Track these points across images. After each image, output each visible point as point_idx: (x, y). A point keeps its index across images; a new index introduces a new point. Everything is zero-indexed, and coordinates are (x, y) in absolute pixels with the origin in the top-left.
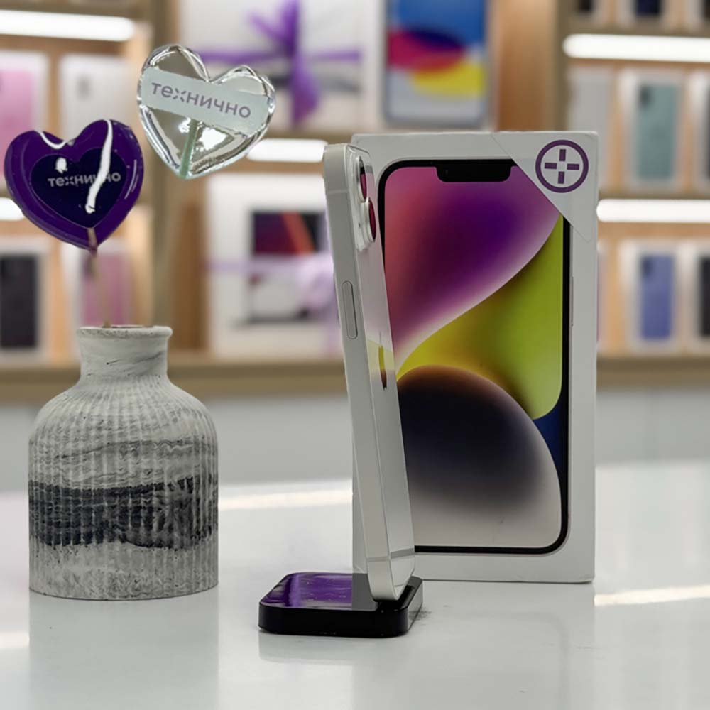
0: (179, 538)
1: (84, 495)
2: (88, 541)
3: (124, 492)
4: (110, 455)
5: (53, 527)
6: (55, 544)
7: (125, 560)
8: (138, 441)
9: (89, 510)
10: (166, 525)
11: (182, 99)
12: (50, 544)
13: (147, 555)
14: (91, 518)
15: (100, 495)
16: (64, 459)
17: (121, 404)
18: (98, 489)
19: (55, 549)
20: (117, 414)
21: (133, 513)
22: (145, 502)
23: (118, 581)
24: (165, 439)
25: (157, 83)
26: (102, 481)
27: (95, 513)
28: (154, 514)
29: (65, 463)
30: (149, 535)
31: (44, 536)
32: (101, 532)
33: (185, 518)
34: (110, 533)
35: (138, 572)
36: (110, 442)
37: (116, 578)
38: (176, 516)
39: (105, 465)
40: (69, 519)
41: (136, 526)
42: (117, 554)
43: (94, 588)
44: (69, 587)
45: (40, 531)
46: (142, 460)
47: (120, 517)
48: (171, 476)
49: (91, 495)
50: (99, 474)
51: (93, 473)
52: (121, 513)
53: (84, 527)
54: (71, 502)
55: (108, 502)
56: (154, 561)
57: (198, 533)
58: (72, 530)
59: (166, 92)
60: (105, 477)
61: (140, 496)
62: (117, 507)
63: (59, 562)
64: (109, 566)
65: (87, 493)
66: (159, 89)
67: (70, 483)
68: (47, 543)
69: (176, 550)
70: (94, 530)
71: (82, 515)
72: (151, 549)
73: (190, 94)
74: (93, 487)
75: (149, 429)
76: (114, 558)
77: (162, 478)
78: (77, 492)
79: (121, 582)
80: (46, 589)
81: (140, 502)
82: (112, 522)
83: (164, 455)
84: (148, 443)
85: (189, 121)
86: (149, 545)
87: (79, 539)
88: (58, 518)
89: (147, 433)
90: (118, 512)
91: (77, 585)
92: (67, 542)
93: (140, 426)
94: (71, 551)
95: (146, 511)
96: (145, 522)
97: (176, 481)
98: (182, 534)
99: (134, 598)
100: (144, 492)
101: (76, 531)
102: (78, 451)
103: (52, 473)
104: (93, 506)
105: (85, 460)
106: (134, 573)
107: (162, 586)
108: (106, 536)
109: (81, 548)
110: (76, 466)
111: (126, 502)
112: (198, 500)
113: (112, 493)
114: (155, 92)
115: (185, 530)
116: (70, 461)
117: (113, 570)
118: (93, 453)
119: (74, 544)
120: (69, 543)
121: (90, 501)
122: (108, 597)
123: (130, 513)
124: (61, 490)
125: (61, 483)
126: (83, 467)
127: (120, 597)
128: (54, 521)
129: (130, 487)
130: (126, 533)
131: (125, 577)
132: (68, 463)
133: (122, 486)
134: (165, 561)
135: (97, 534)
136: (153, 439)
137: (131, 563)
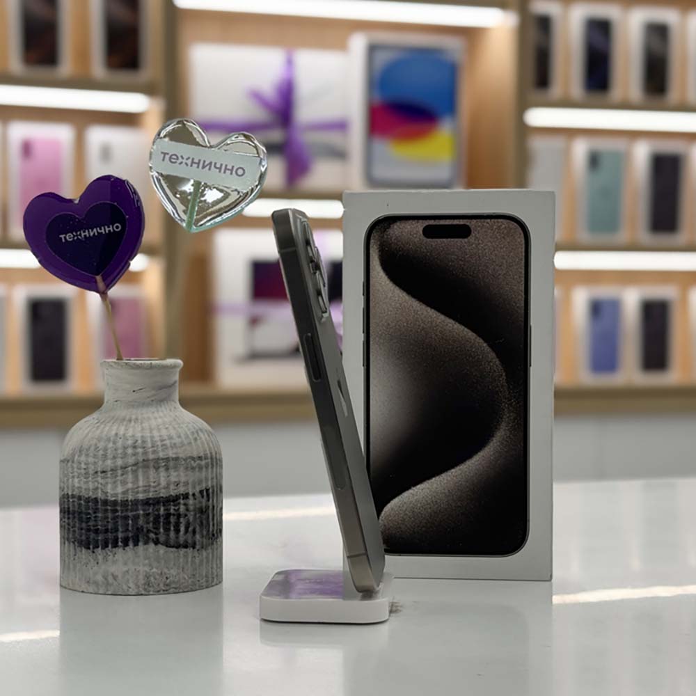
0: (201, 540)
1: (122, 505)
2: (126, 544)
3: (157, 501)
4: (145, 470)
5: (91, 533)
6: (94, 548)
7: (158, 559)
8: (168, 458)
9: (126, 518)
10: (191, 529)
11: (187, 164)
12: (89, 548)
13: (176, 555)
14: (128, 525)
15: (136, 505)
16: (103, 475)
17: (150, 426)
18: (135, 500)
19: (93, 552)
20: (149, 435)
21: (164, 519)
22: (174, 509)
23: (152, 579)
24: (189, 455)
25: (166, 151)
26: (138, 493)
27: (132, 520)
28: (182, 520)
29: (102, 478)
30: (177, 538)
31: (82, 541)
32: (138, 536)
33: (204, 522)
34: (145, 538)
35: (169, 570)
36: (145, 459)
37: (150, 576)
38: (198, 521)
39: (141, 478)
40: (108, 526)
41: (167, 530)
42: (151, 555)
43: (131, 585)
44: (108, 584)
45: (78, 537)
46: (172, 473)
47: (154, 523)
48: (194, 487)
49: (128, 505)
50: (135, 486)
51: (130, 485)
52: (154, 519)
53: (122, 532)
54: (109, 511)
55: (144, 510)
56: (181, 560)
57: (213, 535)
58: (110, 536)
59: (174, 159)
60: (140, 489)
61: (170, 505)
62: (151, 515)
63: (98, 563)
64: (144, 565)
65: (125, 503)
66: (167, 157)
67: (109, 494)
68: (85, 547)
69: (198, 550)
70: (130, 535)
71: (120, 523)
72: (179, 550)
73: (193, 159)
74: (130, 498)
75: (176, 447)
76: (148, 558)
77: (188, 489)
78: (115, 503)
79: (155, 579)
80: (84, 587)
81: (170, 509)
82: (147, 528)
83: (189, 469)
84: (177, 459)
85: (192, 182)
86: (178, 546)
87: (117, 543)
88: (97, 526)
89: (175, 451)
90: (151, 519)
91: (115, 583)
92: (105, 546)
93: (169, 445)
94: (109, 553)
95: (175, 517)
96: (174, 527)
97: (198, 490)
98: (203, 537)
99: (166, 592)
100: (174, 501)
101: (114, 537)
102: (116, 467)
103: (91, 486)
104: (130, 514)
105: (122, 475)
106: (166, 570)
107: (188, 581)
108: (141, 539)
109: (120, 551)
110: (114, 480)
111: (158, 510)
112: (213, 507)
113: (147, 502)
114: (163, 160)
115: (205, 533)
116: (109, 475)
117: (147, 569)
118: (130, 468)
119: (112, 547)
120: (107, 547)
121: (127, 510)
122: (143, 592)
123: (162, 520)
124: (99, 500)
125: (100, 495)
126: (121, 481)
127: (153, 592)
128: (92, 528)
129: (162, 497)
130: (159, 536)
131: (158, 574)
132: (107, 478)
133: (156, 496)
134: (190, 560)
135: (133, 539)
136: (181, 456)
137: (163, 562)
